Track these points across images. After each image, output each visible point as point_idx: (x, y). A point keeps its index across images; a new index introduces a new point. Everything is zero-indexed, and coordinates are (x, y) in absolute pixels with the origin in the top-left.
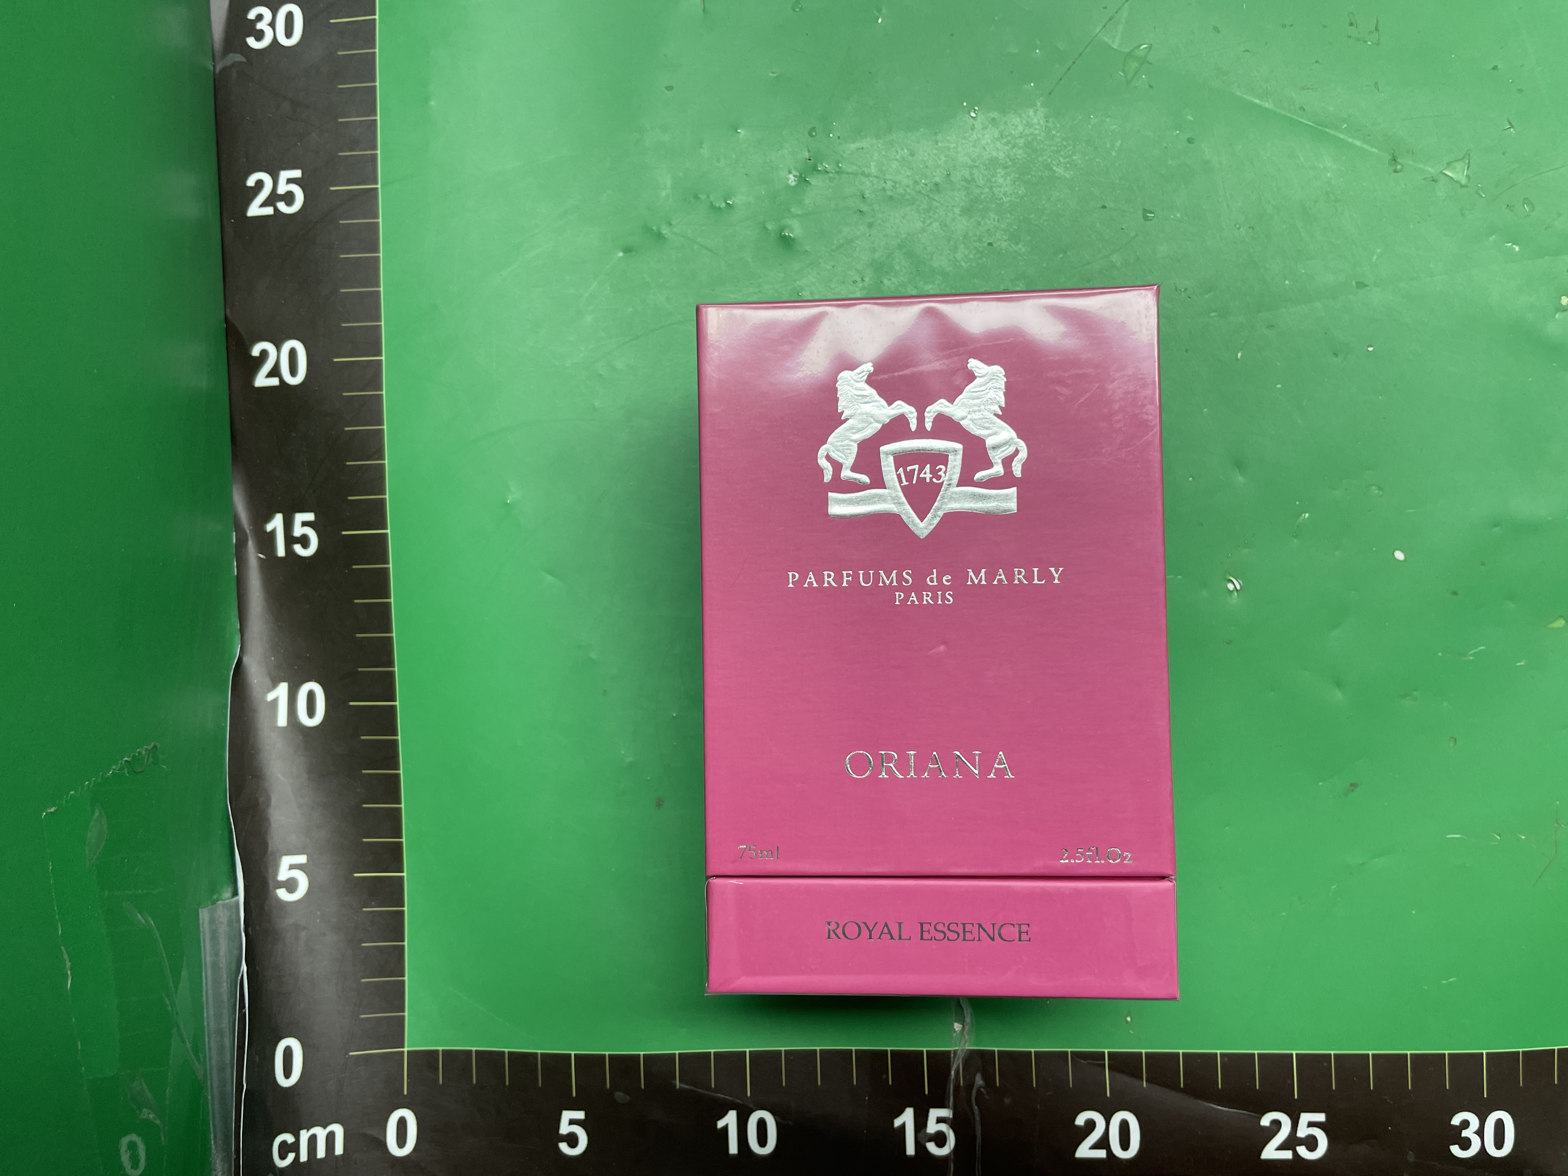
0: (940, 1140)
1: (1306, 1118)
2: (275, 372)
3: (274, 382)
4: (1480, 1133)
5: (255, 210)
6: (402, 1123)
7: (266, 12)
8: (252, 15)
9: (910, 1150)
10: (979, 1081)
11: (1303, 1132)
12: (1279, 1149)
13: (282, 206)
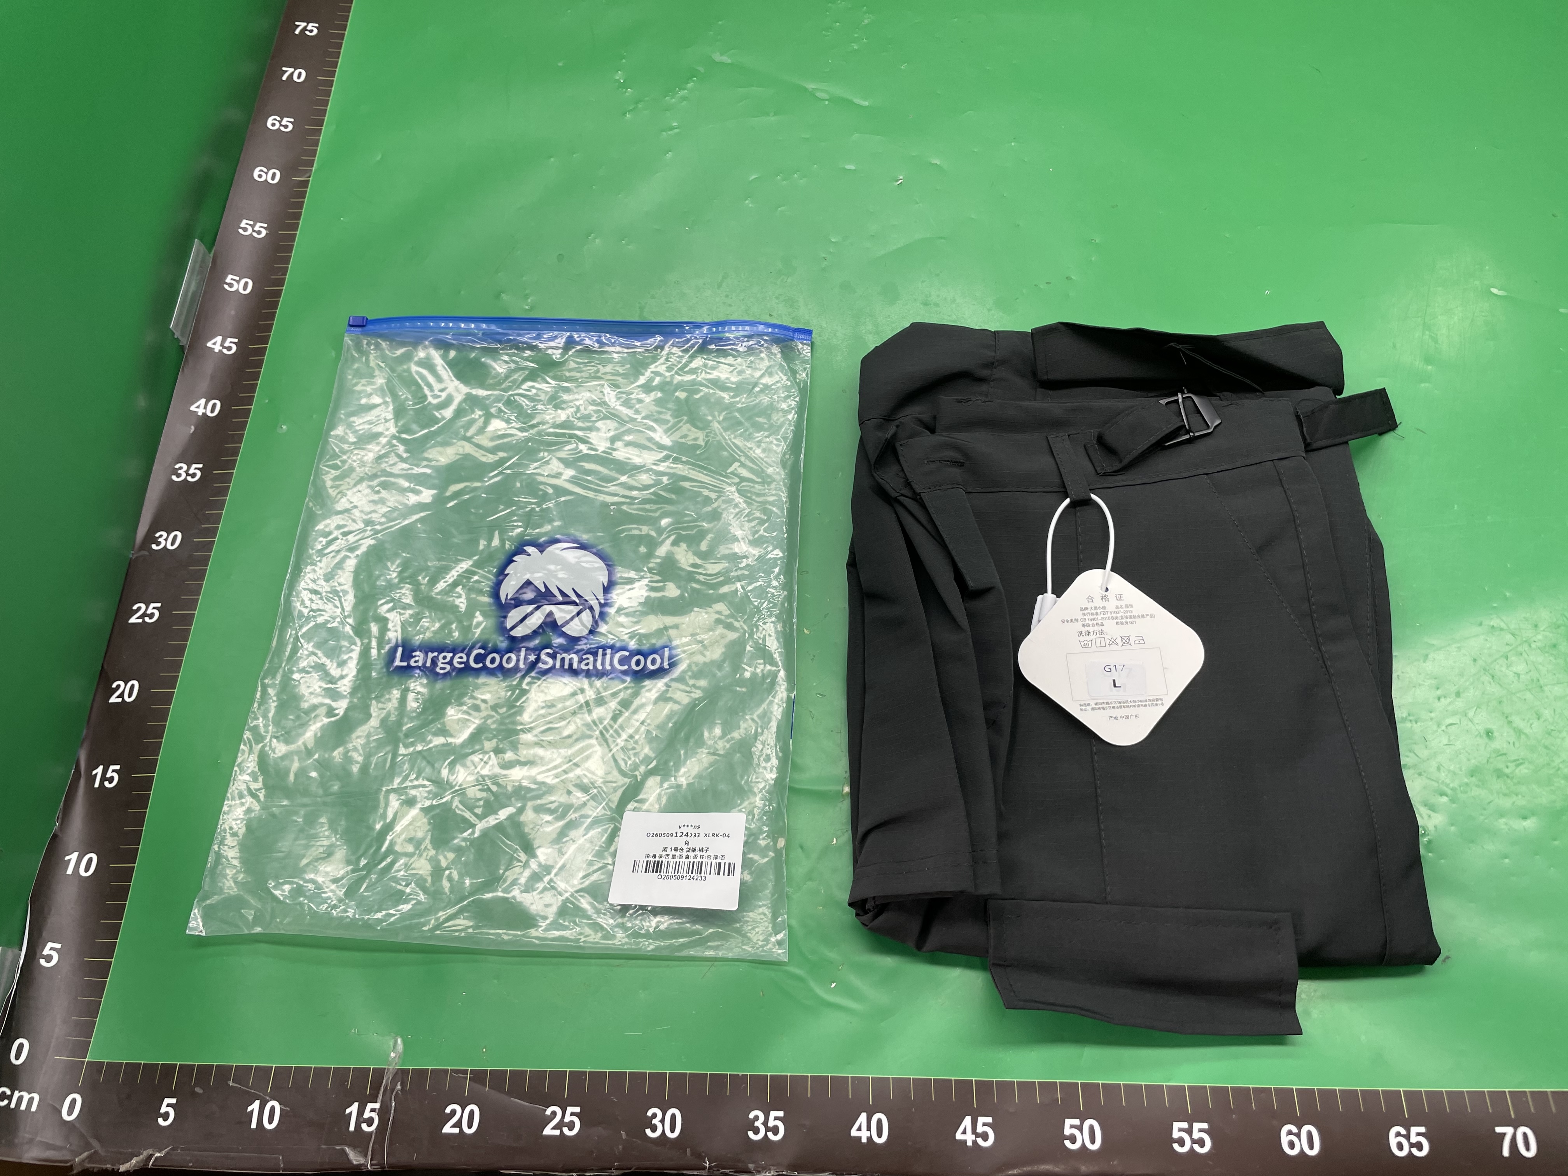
0: (370, 1122)
1: (570, 1110)
2: (121, 695)
3: (120, 700)
4: (662, 1121)
5: (133, 620)
6: (73, 1102)
7: (165, 534)
8: (157, 535)
9: (352, 1128)
10: (399, 1087)
11: (568, 1119)
12: (553, 1128)
13: (147, 619)
